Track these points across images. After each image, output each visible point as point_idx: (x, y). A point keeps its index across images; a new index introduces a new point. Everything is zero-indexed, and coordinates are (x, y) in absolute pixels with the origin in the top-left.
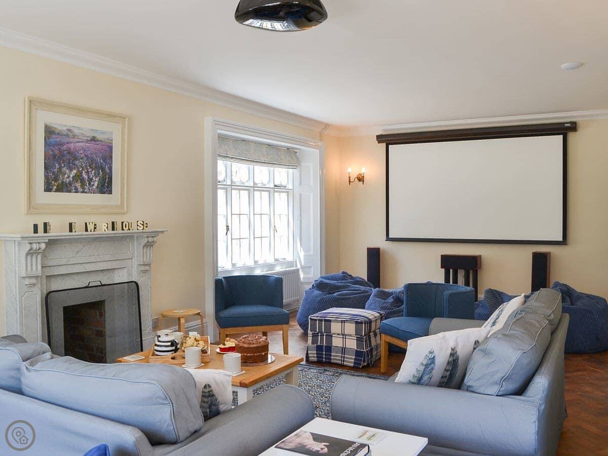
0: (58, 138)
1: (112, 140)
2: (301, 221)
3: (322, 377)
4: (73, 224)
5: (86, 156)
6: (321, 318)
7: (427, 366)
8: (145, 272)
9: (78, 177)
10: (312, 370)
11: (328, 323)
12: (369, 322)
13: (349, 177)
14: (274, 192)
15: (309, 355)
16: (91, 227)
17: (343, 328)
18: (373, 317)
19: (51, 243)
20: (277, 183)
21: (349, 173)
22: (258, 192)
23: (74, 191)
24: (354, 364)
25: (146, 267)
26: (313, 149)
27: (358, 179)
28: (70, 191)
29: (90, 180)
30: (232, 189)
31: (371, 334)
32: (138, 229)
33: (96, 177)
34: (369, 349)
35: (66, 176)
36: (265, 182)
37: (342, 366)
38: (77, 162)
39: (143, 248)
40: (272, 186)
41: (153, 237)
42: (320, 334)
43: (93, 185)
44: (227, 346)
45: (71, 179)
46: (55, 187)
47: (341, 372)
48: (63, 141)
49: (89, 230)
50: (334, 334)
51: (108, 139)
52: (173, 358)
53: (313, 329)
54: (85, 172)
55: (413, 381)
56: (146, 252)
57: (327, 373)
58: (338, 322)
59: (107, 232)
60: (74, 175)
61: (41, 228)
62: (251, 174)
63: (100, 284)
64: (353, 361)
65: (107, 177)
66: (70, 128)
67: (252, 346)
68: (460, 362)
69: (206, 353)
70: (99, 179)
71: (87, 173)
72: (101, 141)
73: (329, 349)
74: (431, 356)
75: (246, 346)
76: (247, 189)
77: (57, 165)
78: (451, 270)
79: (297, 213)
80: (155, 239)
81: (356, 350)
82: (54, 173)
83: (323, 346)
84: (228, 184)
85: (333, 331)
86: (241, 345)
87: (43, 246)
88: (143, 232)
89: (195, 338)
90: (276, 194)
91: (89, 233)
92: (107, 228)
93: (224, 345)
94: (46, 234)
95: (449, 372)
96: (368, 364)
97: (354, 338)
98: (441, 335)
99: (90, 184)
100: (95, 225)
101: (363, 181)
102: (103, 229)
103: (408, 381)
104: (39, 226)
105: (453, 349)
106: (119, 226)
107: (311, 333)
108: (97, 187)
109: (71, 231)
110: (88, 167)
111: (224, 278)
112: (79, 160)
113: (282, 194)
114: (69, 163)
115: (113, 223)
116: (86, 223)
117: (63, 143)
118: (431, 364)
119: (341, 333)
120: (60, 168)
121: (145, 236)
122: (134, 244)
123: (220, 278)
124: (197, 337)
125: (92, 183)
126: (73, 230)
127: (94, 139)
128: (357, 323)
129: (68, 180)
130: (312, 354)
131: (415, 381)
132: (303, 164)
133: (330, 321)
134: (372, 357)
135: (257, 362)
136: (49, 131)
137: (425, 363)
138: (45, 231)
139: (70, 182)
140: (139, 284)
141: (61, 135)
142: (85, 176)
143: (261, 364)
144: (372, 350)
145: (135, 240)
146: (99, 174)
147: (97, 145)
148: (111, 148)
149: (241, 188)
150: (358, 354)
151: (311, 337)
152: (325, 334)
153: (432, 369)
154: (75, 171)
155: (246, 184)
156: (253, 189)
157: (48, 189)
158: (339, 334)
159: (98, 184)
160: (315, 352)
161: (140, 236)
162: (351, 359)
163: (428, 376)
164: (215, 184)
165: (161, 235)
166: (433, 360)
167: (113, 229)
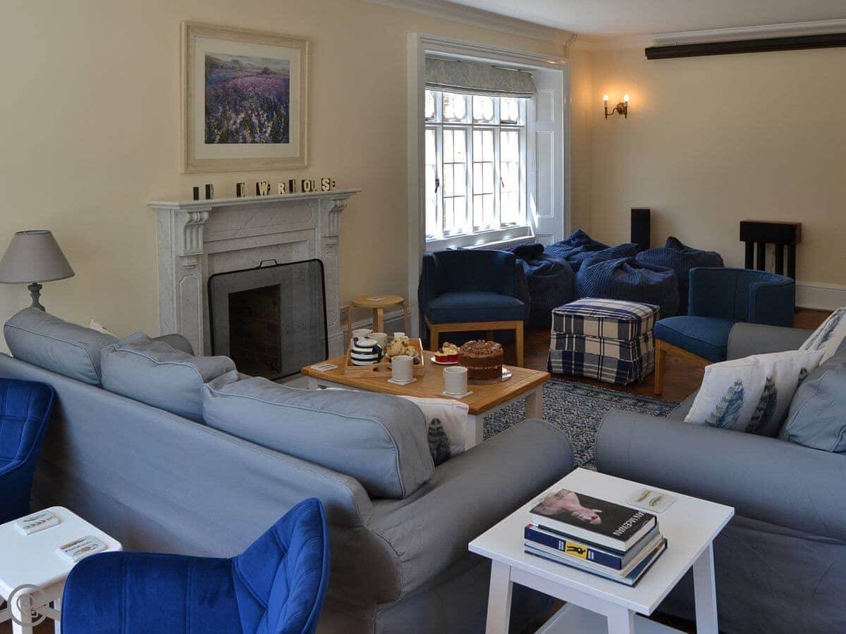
0: (222, 72)
1: (289, 72)
2: (537, 172)
3: (571, 397)
4: (242, 185)
5: (256, 94)
6: (569, 313)
7: (731, 402)
8: (330, 246)
9: (247, 123)
10: (557, 387)
11: (580, 320)
12: (638, 321)
13: (606, 108)
14: (501, 130)
15: (552, 365)
16: (263, 189)
17: (601, 329)
18: (643, 313)
19: (215, 211)
20: (504, 118)
21: (606, 102)
22: (478, 132)
23: (241, 140)
24: (616, 380)
25: (333, 241)
26: (553, 70)
27: (618, 111)
28: (236, 142)
29: (261, 125)
30: (443, 129)
31: (640, 338)
32: (323, 190)
33: (269, 122)
34: (638, 358)
35: (232, 122)
36: (488, 117)
37: (598, 382)
38: (245, 103)
39: (330, 214)
40: (497, 123)
41: (342, 200)
42: (567, 336)
43: (265, 132)
44: (445, 354)
45: (238, 126)
46: (218, 137)
47: (598, 390)
48: (228, 76)
49: (262, 193)
50: (588, 336)
51: (283, 70)
52: (375, 370)
53: (558, 328)
54: (255, 116)
55: (710, 422)
56: (333, 221)
57: (578, 391)
58: (593, 319)
59: (284, 195)
60: (241, 120)
61: (202, 192)
62: (469, 107)
63: (275, 264)
64: (615, 375)
65: (283, 120)
66: (236, 59)
67: (481, 356)
68: (779, 397)
69: (418, 363)
70: (273, 124)
71: (258, 115)
72: (275, 73)
73: (580, 356)
74: (738, 389)
75: (472, 356)
76: (464, 128)
77: (220, 108)
78: (756, 245)
79: (532, 159)
80: (345, 202)
81: (619, 361)
82: (216, 119)
83: (571, 353)
84: (437, 122)
85: (586, 331)
86: (466, 354)
87: (206, 216)
88: (329, 194)
89: (403, 343)
90: (503, 134)
91: (261, 197)
92: (284, 189)
93: (442, 352)
94: (208, 201)
95: (762, 412)
96: (636, 381)
97: (615, 343)
98: (751, 358)
99: (261, 130)
100: (269, 185)
101: (626, 114)
102: (280, 191)
103: (703, 421)
104: (200, 189)
105: (768, 380)
106: (298, 185)
107: (555, 333)
108: (270, 135)
109: (239, 194)
110: (259, 109)
111: (435, 254)
112: (246, 100)
113: (510, 133)
114: (236, 104)
115: (291, 182)
116: (257, 184)
117: (228, 78)
118: (737, 400)
119: (597, 335)
120: (224, 113)
121: (332, 198)
122: (317, 209)
123: (430, 254)
124: (405, 341)
125: (264, 130)
126: (242, 194)
127: (266, 72)
128: (620, 322)
129: (234, 127)
130: (556, 362)
131: (714, 422)
132: (541, 91)
133: (582, 318)
134: (641, 371)
135: (487, 379)
136: (211, 64)
137: (728, 398)
138: (208, 196)
139: (236, 129)
140: (324, 263)
141: (226, 68)
142: (255, 120)
143: (493, 382)
144: (641, 360)
145: (319, 204)
146: (272, 117)
147: (271, 78)
148: (287, 82)
149: (456, 126)
150: (622, 365)
151: (555, 340)
152: (575, 336)
153: (739, 407)
154: (242, 115)
155: (463, 122)
156: (471, 127)
157: (210, 140)
158: (594, 337)
159: (272, 131)
160: (561, 360)
161: (324, 198)
162: (612, 372)
163: (732, 416)
164: (422, 123)
165: (352, 197)
166: (739, 395)
167: (291, 190)
